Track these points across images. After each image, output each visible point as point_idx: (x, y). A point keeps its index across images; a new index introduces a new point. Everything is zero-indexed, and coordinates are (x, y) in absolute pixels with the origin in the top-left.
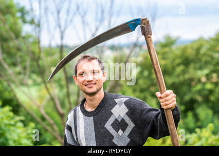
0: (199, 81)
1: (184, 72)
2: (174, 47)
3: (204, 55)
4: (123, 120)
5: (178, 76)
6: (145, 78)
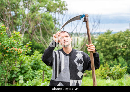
0: (120, 47)
1: (114, 44)
2: (110, 35)
3: (122, 38)
4: (81, 60)
5: (112, 45)
6: (99, 45)
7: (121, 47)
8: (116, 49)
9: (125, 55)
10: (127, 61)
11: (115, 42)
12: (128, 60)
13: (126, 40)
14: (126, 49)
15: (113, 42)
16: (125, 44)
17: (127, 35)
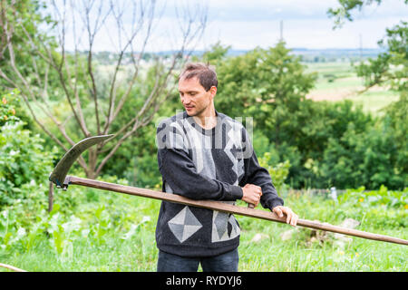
0: (254, 101)
7: (259, 100)
8: (242, 105)
9: (269, 128)
10: (278, 146)
11: (240, 86)
12: (280, 143)
13: (273, 78)
14: (274, 106)
15: (233, 84)
16: (272, 90)
17: (280, 62)
